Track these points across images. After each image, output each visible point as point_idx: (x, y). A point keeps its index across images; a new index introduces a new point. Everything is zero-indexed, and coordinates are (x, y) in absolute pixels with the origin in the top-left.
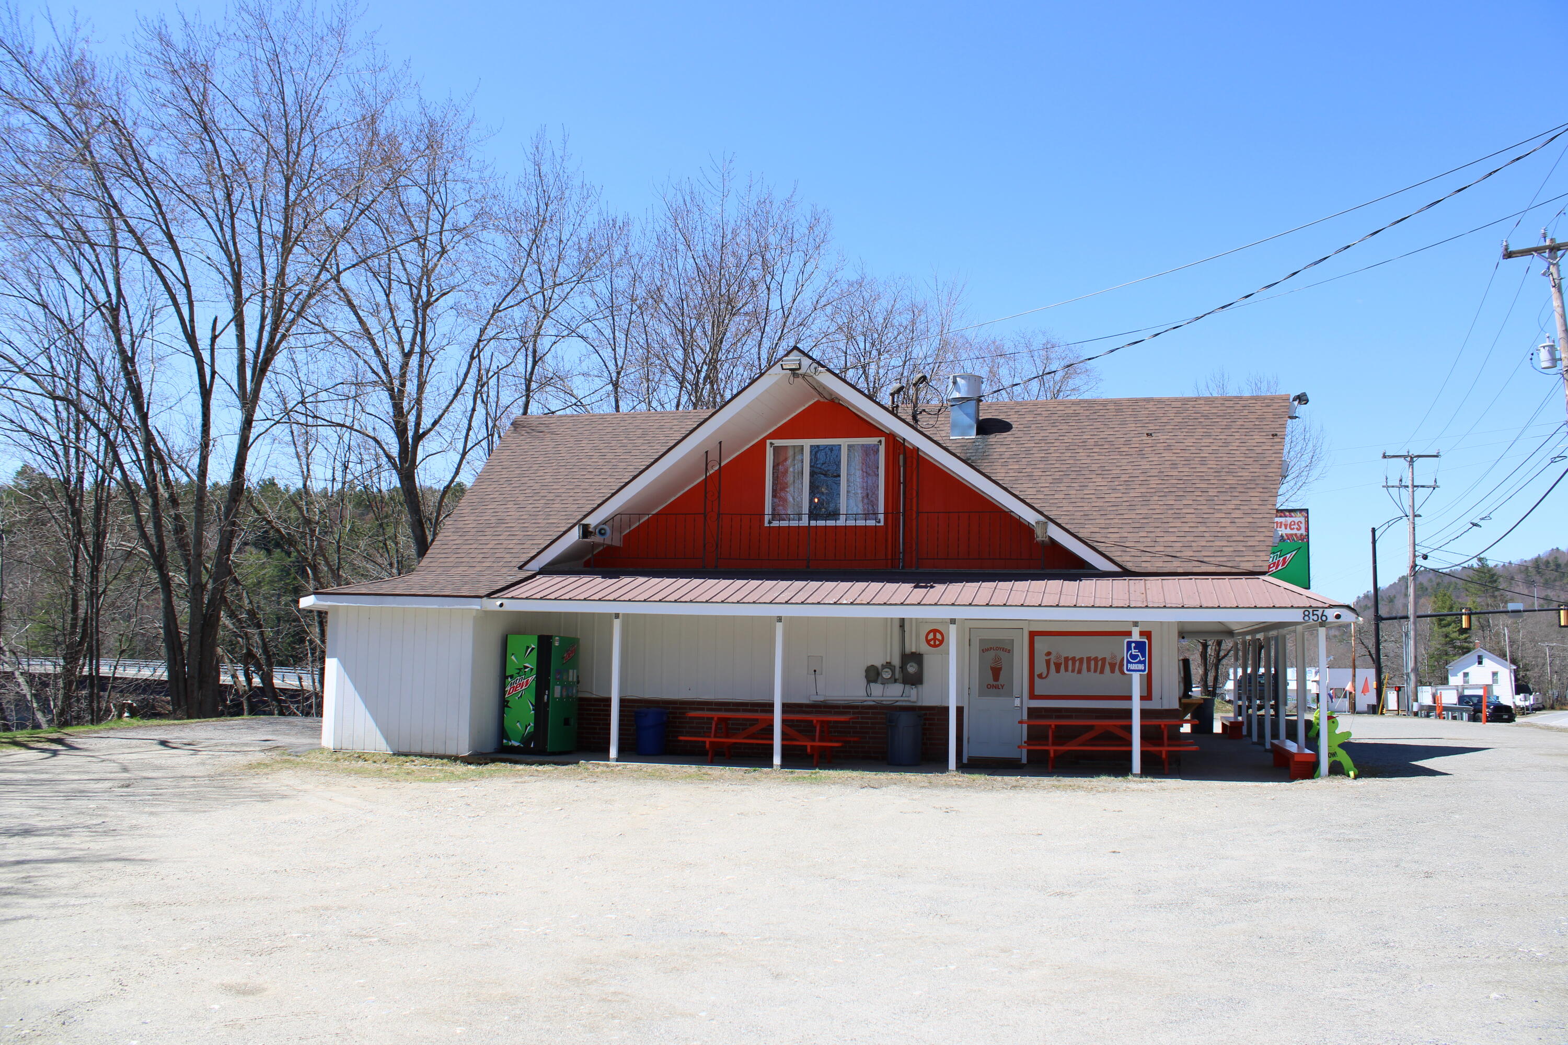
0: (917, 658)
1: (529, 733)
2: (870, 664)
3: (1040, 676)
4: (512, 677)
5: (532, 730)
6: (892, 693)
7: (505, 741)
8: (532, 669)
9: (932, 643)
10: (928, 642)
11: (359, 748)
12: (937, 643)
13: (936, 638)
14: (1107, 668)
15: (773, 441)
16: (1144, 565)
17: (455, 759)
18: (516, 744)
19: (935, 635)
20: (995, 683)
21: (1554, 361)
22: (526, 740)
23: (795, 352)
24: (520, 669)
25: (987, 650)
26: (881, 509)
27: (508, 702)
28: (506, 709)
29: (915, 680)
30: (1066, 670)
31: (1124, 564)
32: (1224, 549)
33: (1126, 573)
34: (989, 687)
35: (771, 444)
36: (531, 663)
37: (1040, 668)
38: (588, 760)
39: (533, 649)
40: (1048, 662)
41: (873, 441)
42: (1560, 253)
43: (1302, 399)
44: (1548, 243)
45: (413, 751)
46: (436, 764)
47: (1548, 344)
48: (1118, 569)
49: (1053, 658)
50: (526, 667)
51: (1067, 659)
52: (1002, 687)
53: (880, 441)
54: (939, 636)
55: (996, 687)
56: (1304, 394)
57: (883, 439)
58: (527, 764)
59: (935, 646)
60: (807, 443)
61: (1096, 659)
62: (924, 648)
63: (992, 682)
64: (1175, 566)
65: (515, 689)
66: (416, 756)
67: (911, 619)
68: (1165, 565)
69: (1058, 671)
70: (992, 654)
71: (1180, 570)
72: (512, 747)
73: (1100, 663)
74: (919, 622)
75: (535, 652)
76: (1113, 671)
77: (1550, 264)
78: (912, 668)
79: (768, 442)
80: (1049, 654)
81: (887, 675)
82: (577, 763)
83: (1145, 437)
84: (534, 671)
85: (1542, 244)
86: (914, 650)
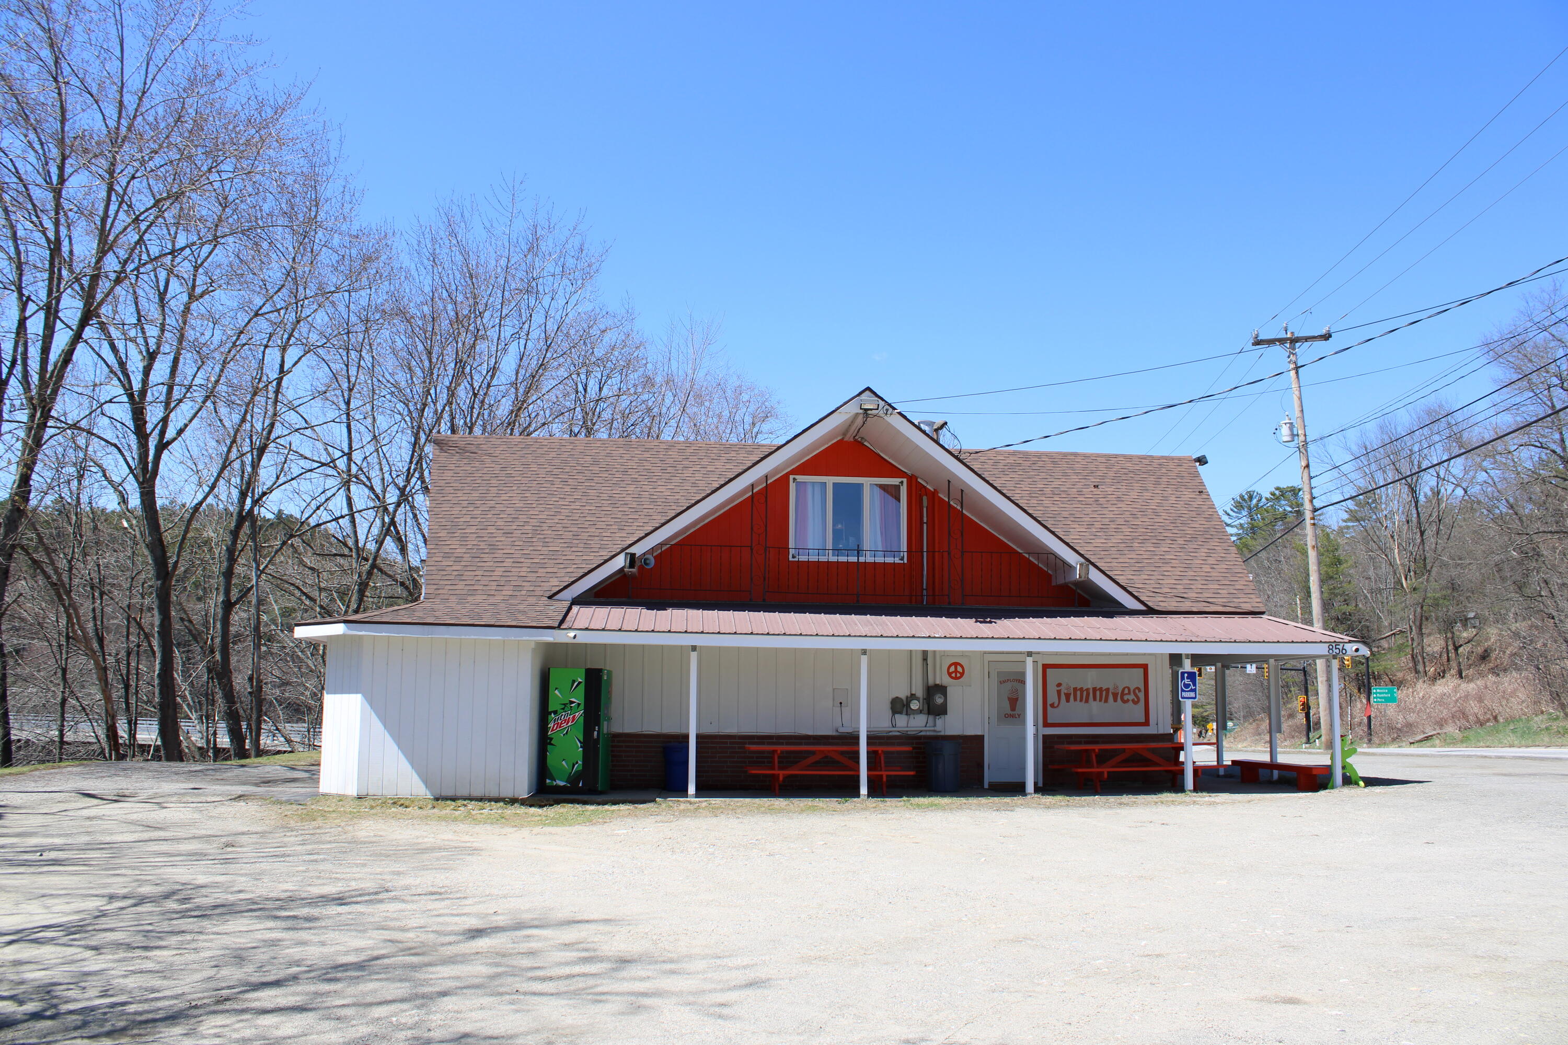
0: (942, 689)
1: (576, 772)
2: (894, 696)
3: (1052, 705)
4: (555, 712)
5: (581, 768)
6: (917, 723)
7: (548, 781)
8: (579, 705)
9: (953, 675)
10: (950, 674)
11: (390, 792)
12: (958, 675)
13: (957, 670)
14: (1111, 698)
15: (797, 477)
16: (1161, 604)
17: (513, 801)
18: (562, 783)
19: (956, 668)
20: (1012, 713)
21: (1293, 436)
22: (573, 779)
23: (867, 393)
24: (565, 705)
25: (1004, 682)
26: (904, 547)
27: (551, 739)
28: (549, 747)
29: (941, 711)
30: (1075, 700)
31: (1150, 604)
32: (1219, 591)
33: (1150, 611)
34: (1007, 716)
35: (794, 479)
36: (578, 698)
37: (1052, 697)
38: (665, 798)
39: (580, 683)
40: (1059, 692)
41: (895, 481)
42: (1298, 345)
43: (1202, 461)
44: (1289, 335)
45: (459, 794)
46: (496, 809)
47: (1287, 421)
48: (1143, 608)
49: (1064, 691)
50: (572, 702)
51: (1075, 689)
52: (1019, 715)
53: (902, 482)
54: (959, 669)
55: (1012, 716)
56: (1204, 457)
57: (905, 480)
58: (599, 804)
59: (956, 678)
60: (830, 480)
61: (1101, 689)
62: (946, 680)
63: (1010, 712)
64: (1186, 606)
65: (559, 725)
66: (465, 799)
67: (935, 651)
68: (1179, 604)
69: (1068, 700)
70: (1008, 686)
71: (1195, 609)
72: (557, 787)
73: (1104, 693)
74: (945, 654)
75: (582, 686)
76: (1115, 700)
77: (1291, 353)
78: (939, 700)
79: (791, 477)
80: (1059, 685)
81: (915, 705)
82: (654, 801)
83: (1093, 489)
84: (582, 707)
85: (1285, 336)
86: (938, 682)
